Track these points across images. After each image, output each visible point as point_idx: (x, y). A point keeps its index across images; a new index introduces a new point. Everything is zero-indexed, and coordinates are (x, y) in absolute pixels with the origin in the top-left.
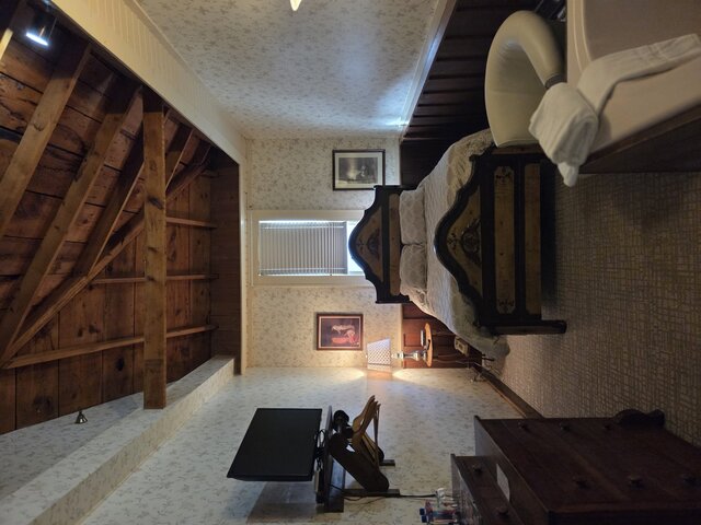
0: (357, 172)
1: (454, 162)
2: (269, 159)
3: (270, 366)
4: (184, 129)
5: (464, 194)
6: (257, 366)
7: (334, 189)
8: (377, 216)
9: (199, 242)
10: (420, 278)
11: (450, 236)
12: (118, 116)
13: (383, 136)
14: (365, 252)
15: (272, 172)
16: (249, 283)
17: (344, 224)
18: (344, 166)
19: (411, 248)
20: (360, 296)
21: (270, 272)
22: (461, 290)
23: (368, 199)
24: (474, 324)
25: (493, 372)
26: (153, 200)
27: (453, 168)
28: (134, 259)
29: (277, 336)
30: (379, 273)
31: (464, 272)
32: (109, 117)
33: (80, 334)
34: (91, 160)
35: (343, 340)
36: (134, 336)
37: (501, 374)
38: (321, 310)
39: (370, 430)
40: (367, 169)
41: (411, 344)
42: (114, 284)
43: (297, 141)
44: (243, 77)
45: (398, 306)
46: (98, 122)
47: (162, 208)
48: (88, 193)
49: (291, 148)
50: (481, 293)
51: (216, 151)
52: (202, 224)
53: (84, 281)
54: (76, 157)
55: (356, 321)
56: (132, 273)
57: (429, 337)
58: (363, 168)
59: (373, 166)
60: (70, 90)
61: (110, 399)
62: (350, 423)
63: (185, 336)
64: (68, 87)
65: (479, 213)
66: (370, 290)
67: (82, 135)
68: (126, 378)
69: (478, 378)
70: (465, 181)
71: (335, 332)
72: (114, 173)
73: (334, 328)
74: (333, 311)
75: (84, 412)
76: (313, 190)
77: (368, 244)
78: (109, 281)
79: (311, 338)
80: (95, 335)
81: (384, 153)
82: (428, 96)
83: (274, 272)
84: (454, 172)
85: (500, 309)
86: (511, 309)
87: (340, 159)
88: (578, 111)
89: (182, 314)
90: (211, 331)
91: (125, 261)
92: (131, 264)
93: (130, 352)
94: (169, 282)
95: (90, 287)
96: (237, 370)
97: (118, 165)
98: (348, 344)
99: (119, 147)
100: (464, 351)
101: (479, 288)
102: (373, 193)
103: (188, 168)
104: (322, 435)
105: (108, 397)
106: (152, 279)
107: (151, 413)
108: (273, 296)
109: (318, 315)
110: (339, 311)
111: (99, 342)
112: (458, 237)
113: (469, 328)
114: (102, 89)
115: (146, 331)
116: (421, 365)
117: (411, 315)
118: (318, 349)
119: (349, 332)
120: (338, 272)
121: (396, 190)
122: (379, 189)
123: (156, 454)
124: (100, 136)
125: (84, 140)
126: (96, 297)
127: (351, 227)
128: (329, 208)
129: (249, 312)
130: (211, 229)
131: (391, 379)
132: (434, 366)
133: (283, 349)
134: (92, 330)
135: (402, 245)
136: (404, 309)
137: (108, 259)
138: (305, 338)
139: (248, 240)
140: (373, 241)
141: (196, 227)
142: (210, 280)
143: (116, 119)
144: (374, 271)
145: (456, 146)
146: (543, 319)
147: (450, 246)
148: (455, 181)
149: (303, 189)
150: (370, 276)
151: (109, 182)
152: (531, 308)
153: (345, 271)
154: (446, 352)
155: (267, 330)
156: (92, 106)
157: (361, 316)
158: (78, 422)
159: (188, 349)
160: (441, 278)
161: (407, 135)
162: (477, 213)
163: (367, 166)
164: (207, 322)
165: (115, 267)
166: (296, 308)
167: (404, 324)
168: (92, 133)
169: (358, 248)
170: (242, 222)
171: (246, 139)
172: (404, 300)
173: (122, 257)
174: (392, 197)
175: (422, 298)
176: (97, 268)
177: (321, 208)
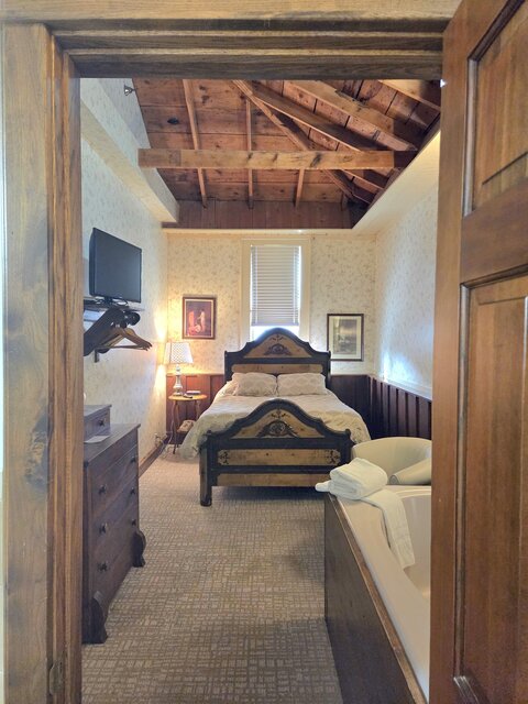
0: (343, 336)
1: (346, 416)
2: (357, 256)
3: (169, 254)
4: (383, 181)
5: (318, 424)
6: (169, 242)
7: (329, 315)
8: (303, 354)
9: (282, 191)
10: (248, 390)
11: (283, 412)
12: (392, 128)
13: (376, 360)
14: (270, 343)
15: (345, 259)
16: (244, 236)
17: (297, 324)
18: (348, 325)
19: (274, 383)
20: (232, 338)
21: (254, 256)
22: (237, 421)
23: (318, 346)
24: (209, 431)
25: (164, 453)
26: (318, 159)
27: (340, 416)
28: (268, 135)
29: (196, 262)
30: (252, 355)
31: (252, 424)
32: (391, 121)
33: (202, 88)
34: (354, 105)
35: (192, 322)
36: (199, 134)
37: (163, 459)
38: (219, 301)
39: (126, 342)
40: (347, 345)
41: (188, 382)
42: (245, 117)
43: (372, 282)
44: (425, 237)
45: (222, 371)
46: (386, 112)
47: (311, 166)
48: (325, 101)
49: (366, 276)
50: (235, 437)
51: (364, 207)
52: (298, 195)
53: (249, 93)
54: (356, 93)
55: (209, 333)
56: (255, 132)
57: (195, 398)
58: (347, 342)
59: (348, 351)
60: (411, 95)
61: (144, 112)
62: (129, 326)
63: (198, 177)
64: (413, 93)
65: (302, 436)
66: (237, 346)
67: (374, 98)
68: (161, 126)
69: (158, 440)
70: (329, 426)
71: (199, 314)
72: (343, 122)
73: (203, 314)
74: (218, 313)
75: (134, 93)
76: (328, 296)
77: (278, 345)
78: (249, 114)
79: (194, 292)
80: (201, 100)
81: (360, 360)
82: (404, 397)
83: (254, 259)
84: (337, 417)
85: (221, 453)
86: (221, 461)
87: (355, 321)
88: (365, 485)
89: (217, 175)
90: (200, 200)
91: (266, 127)
92: (263, 131)
93: (184, 129)
94: (247, 170)
95: (243, 97)
96: (166, 225)
97: (351, 125)
98: (188, 325)
99: (366, 128)
100: (183, 428)
101: (239, 436)
102: (325, 351)
103: (349, 182)
104: (123, 303)
105: (144, 111)
106: (250, 157)
107: (136, 156)
108: (232, 258)
109: (214, 299)
110: (218, 317)
111: (195, 104)
112: (282, 419)
113: (206, 427)
114: (414, 117)
115: (205, 152)
116: (170, 391)
117: (213, 383)
118: (184, 298)
119: (199, 326)
120: (254, 317)
121: (326, 370)
122: (328, 355)
123: (102, 161)
124: (374, 113)
125: (371, 100)
126: (234, 101)
127: (295, 330)
128: (311, 310)
129: (218, 236)
130: (294, 202)
131: (158, 364)
132: (169, 402)
133: (184, 266)
134: (205, 98)
135: (276, 375)
136: (220, 376)
137: (268, 113)
138: (194, 287)
139: (284, 236)
140: (280, 349)
141: (296, 189)
142: (247, 200)
143: (389, 127)
144: (253, 350)
145: (358, 418)
146: (213, 488)
147: (274, 412)
148: (329, 417)
149: (329, 286)
150: (250, 346)
151: (335, 117)
152: (222, 477)
153: (254, 324)
154: (182, 412)
155: (201, 252)
156: (399, 108)
157: (213, 338)
158: (126, 87)
159: (185, 180)
160: (247, 407)
161: (375, 381)
162: (303, 435)
163: (348, 345)
164: (209, 197)
165: (261, 118)
166: (221, 279)
167: (207, 375)
168: (376, 107)
169: (275, 336)
170: (300, 231)
171: (375, 235)
172: (228, 376)
173: (269, 124)
174: (320, 368)
175: (229, 392)
176: (260, 104)
177: (311, 302)
